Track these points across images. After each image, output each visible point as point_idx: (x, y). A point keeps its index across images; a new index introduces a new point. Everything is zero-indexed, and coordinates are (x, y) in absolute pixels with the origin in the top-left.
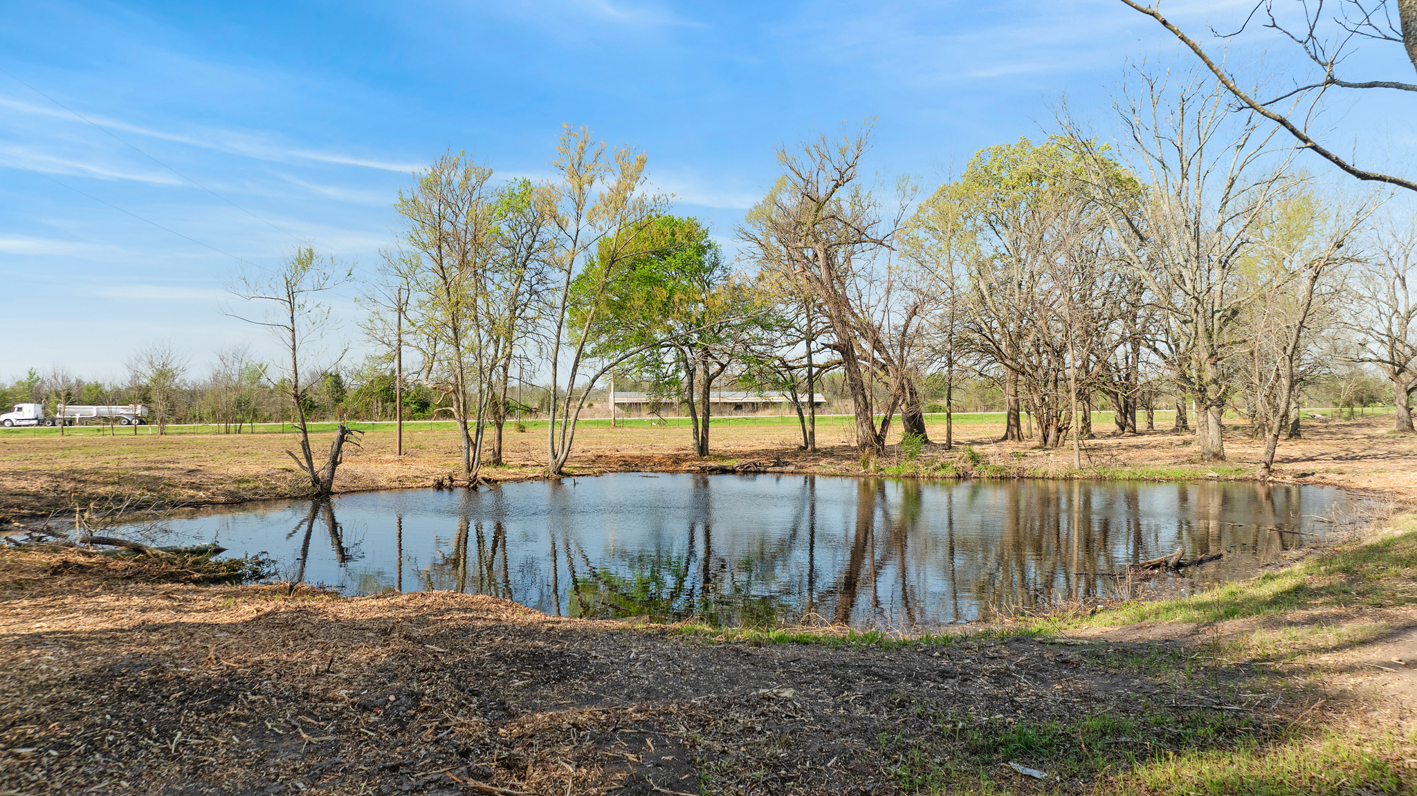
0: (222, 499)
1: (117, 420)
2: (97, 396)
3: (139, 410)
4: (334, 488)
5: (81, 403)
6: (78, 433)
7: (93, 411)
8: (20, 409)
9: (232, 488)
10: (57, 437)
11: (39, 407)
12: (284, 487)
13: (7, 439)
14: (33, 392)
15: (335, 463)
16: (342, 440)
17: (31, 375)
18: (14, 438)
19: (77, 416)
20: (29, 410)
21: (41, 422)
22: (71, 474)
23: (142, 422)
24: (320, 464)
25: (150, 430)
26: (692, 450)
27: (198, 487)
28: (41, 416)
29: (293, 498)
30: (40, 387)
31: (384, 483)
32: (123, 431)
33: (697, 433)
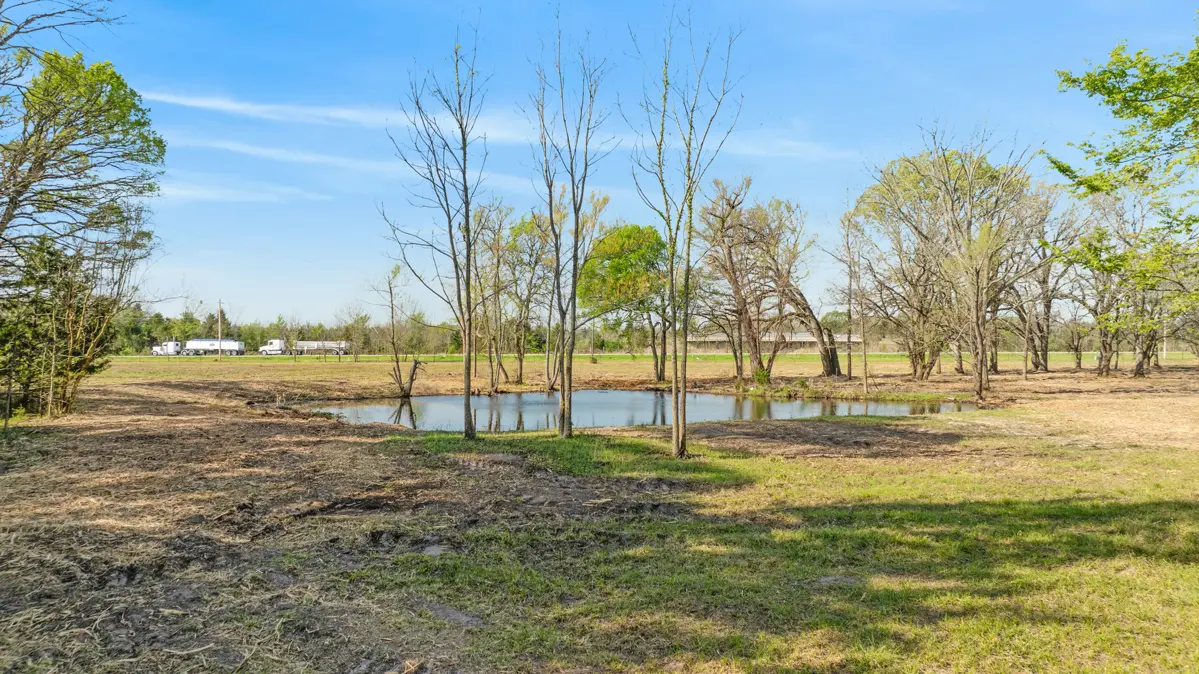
0: (353, 397)
1: (328, 351)
2: (321, 334)
3: (343, 344)
4: (413, 392)
5: (310, 339)
6: (305, 360)
7: (314, 345)
8: (271, 343)
9: (360, 392)
10: (292, 363)
11: (283, 342)
12: (387, 392)
13: (263, 364)
14: (280, 331)
15: (412, 380)
16: (415, 368)
17: (280, 319)
18: (268, 363)
19: (306, 348)
20: (276, 345)
21: (283, 353)
22: (282, 383)
23: (346, 353)
24: (405, 379)
25: (349, 358)
26: (653, 377)
27: (342, 391)
28: (284, 349)
29: (392, 397)
30: (285, 327)
31: (443, 392)
32: (332, 358)
33: (656, 366)
